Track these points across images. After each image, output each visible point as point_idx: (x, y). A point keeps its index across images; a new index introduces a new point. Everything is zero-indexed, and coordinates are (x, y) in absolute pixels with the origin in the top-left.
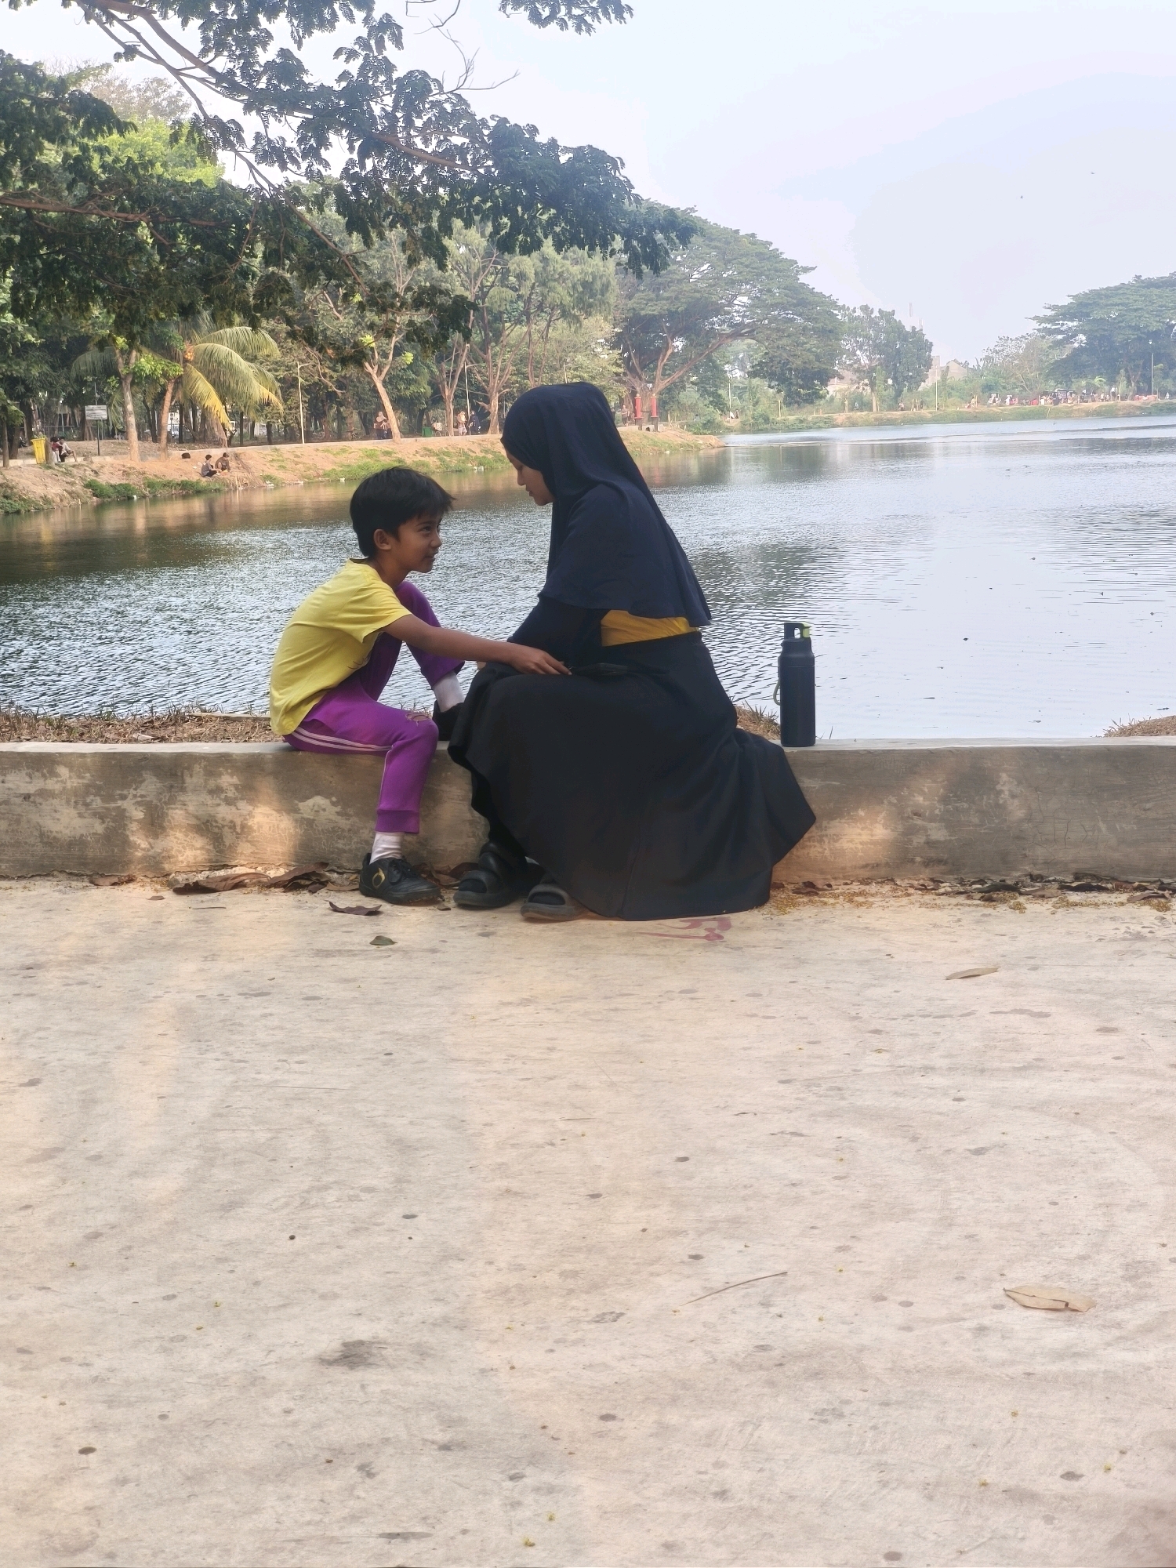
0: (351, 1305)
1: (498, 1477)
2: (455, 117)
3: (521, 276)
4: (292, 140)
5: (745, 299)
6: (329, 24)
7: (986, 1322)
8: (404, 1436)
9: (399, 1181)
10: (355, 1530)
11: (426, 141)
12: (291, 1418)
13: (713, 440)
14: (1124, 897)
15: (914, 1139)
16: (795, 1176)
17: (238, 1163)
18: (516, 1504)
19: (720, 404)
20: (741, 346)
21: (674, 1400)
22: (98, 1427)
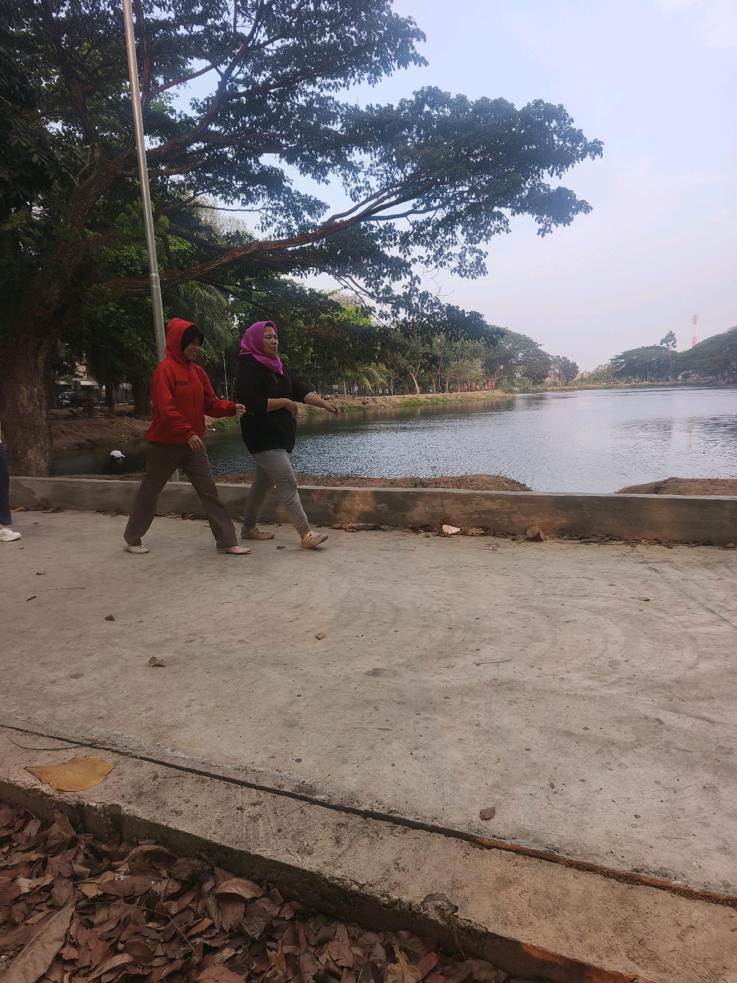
0: (377, 657)
1: (413, 714)
2: (436, 304)
3: (456, 348)
4: (389, 312)
5: (522, 354)
6: (399, 279)
7: (564, 677)
8: (387, 698)
9: (394, 620)
10: (371, 726)
11: (428, 311)
12: (356, 690)
13: (511, 395)
14: (622, 542)
15: (548, 617)
16: (510, 626)
17: (350, 612)
18: (417, 723)
19: (513, 385)
20: (520, 367)
21: (467, 694)
22: (303, 689)
